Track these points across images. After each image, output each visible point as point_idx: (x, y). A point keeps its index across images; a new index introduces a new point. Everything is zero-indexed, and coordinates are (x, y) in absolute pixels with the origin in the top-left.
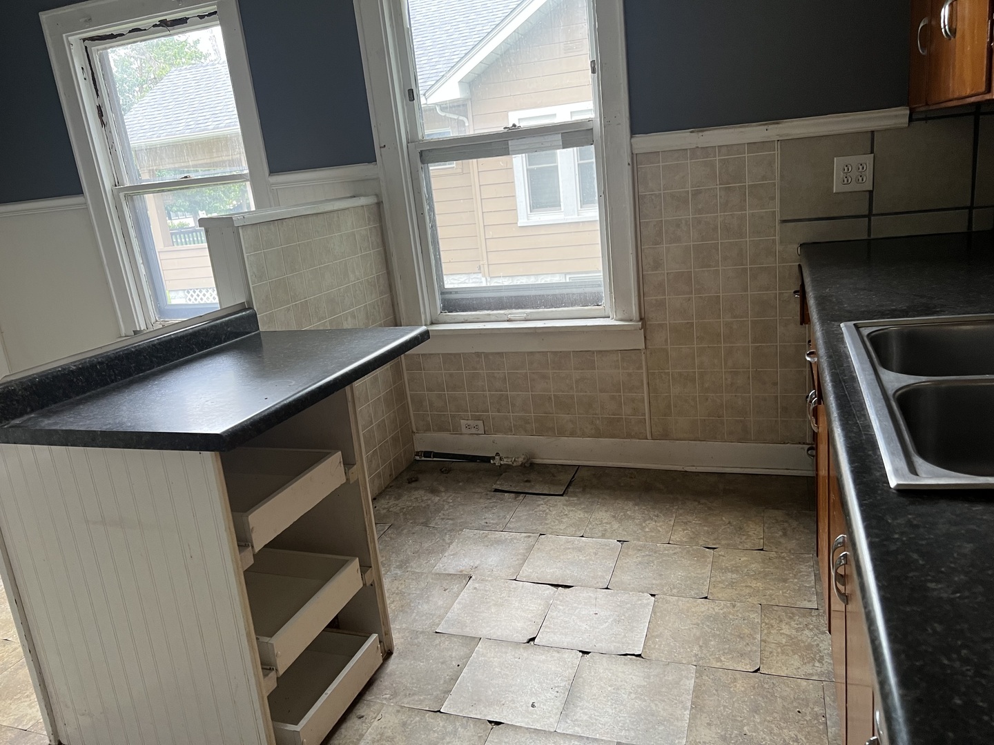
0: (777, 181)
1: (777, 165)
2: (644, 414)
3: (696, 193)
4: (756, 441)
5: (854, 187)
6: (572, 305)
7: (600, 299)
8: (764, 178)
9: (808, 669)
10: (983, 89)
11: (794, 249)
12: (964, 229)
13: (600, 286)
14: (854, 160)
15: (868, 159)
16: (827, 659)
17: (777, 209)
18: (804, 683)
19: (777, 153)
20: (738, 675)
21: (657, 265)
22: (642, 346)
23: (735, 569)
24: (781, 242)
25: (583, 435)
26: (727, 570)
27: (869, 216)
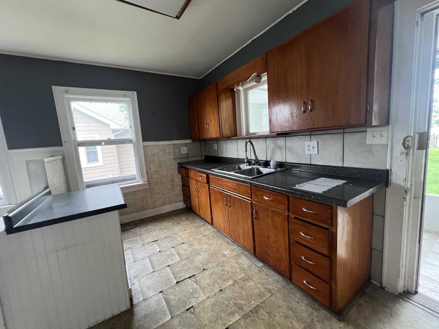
0: (172, 151)
1: (172, 148)
2: (149, 203)
3: (157, 154)
4: (173, 203)
5: (185, 152)
6: (128, 181)
7: (136, 178)
8: (170, 151)
9: (210, 232)
10: (219, 136)
11: (176, 164)
12: (201, 159)
13: (136, 175)
14: (184, 148)
15: (186, 148)
16: (211, 229)
17: (173, 157)
18: (211, 234)
19: (172, 146)
20: (202, 237)
21: (150, 169)
22: (148, 187)
23: (186, 224)
24: (174, 162)
25: (134, 212)
26: (184, 225)
27: (188, 157)
